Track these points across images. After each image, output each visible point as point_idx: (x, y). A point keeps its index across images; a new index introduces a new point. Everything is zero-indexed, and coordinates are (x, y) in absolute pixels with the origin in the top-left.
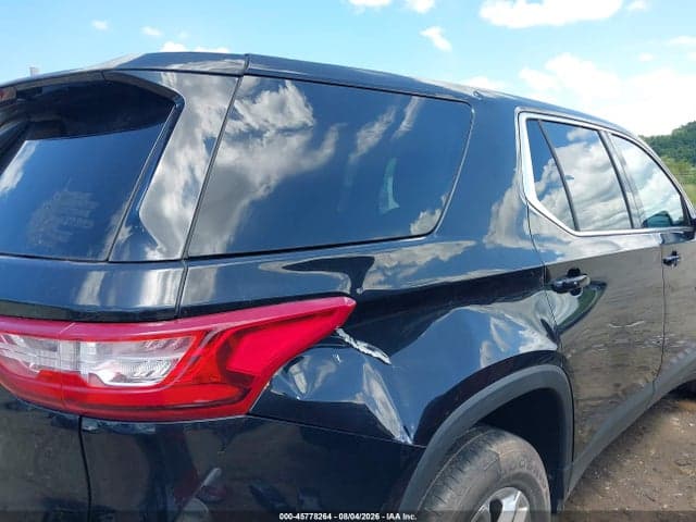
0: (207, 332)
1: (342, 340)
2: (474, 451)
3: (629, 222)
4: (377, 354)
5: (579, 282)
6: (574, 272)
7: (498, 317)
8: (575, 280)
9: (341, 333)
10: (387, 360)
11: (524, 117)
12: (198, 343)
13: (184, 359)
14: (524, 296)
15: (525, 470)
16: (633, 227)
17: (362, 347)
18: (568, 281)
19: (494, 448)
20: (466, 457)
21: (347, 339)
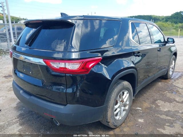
0: (83, 62)
1: (100, 64)
2: (120, 83)
3: (151, 42)
4: (105, 66)
5: (139, 55)
6: (139, 53)
7: (125, 61)
8: (139, 54)
9: (100, 63)
10: (107, 67)
11: (131, 22)
12: (82, 63)
13: (81, 66)
14: (129, 57)
15: (129, 87)
16: (152, 44)
17: (103, 65)
18: (137, 54)
19: (123, 83)
20: (119, 84)
21: (101, 64)
